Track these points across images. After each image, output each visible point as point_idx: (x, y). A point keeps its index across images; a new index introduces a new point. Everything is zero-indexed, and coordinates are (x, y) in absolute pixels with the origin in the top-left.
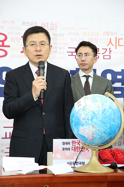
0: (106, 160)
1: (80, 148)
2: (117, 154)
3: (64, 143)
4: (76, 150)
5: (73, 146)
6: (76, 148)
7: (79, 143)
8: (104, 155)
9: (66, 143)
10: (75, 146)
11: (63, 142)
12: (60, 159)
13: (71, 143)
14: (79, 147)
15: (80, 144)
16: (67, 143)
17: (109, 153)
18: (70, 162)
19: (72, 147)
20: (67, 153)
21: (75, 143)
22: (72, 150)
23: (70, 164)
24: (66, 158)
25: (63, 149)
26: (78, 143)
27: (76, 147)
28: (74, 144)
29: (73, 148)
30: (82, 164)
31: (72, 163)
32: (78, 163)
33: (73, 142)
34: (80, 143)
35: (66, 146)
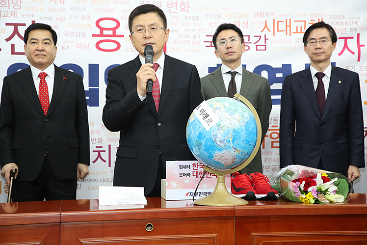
0: (241, 188)
2: (258, 181)
3: (181, 167)
4: (199, 176)
5: (195, 171)
6: (199, 173)
7: (203, 167)
8: (239, 182)
9: (184, 167)
10: (197, 170)
12: (176, 189)
13: (191, 166)
14: (203, 171)
16: (186, 167)
17: (246, 180)
18: (191, 193)
19: (193, 172)
20: (187, 180)
21: (198, 166)
22: (193, 176)
23: (191, 195)
24: (185, 187)
25: (181, 174)
26: (201, 167)
27: (199, 171)
28: (195, 168)
29: (195, 174)
30: (207, 195)
31: (194, 193)
32: (202, 193)
33: (194, 164)
35: (184, 171)
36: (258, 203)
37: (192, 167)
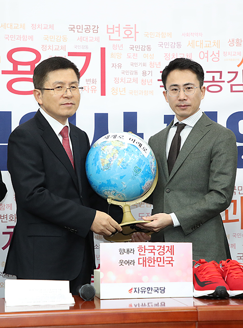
0: (208, 282)
1: (156, 259)
2: (231, 271)
3: (122, 251)
4: (147, 264)
5: (142, 257)
6: (147, 260)
7: (153, 251)
8: (204, 273)
9: (126, 251)
10: (144, 256)
11: (120, 249)
12: (115, 282)
13: (136, 250)
14: (152, 258)
15: (154, 253)
16: (128, 251)
17: (215, 270)
18: (135, 288)
19: (139, 259)
20: (130, 270)
21: (145, 249)
22: (139, 264)
23: (135, 291)
24: (128, 280)
25: (121, 262)
26: (150, 251)
27: (147, 258)
28: (141, 253)
29: (141, 261)
30: (159, 291)
31: (140, 289)
32: (152, 289)
33: (140, 248)
34: (154, 249)
35: (126, 257)
36: (232, 303)
37: (137, 252)
